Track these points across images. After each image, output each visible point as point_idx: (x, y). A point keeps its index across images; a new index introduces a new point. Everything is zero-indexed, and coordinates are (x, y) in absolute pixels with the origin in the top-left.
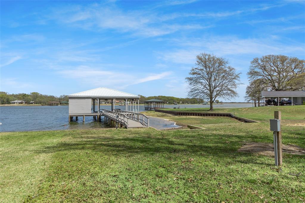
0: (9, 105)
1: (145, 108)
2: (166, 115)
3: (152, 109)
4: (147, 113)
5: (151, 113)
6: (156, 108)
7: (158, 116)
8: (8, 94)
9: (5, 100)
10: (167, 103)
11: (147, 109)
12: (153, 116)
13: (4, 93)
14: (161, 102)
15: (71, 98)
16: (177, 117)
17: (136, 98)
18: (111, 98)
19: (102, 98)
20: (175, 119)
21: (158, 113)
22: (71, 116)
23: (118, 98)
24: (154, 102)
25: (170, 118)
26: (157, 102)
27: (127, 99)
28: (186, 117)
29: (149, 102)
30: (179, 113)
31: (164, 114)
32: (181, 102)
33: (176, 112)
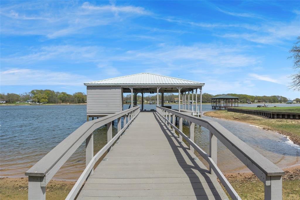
0: (83, 104)
1: (212, 106)
2: (249, 117)
4: (215, 113)
5: (221, 113)
6: (227, 107)
8: (84, 94)
9: (81, 100)
11: (214, 108)
12: (226, 118)
13: (81, 93)
14: (235, 99)
15: (90, 87)
16: (275, 122)
17: (196, 87)
18: (153, 87)
19: (137, 87)
20: (276, 127)
21: (233, 113)
22: (90, 116)
23: (164, 87)
24: (224, 99)
25: (261, 124)
26: (229, 99)
27: (181, 89)
28: (297, 123)
29: (217, 99)
30: (277, 114)
31: (245, 115)
32: (257, 101)
33: (271, 113)
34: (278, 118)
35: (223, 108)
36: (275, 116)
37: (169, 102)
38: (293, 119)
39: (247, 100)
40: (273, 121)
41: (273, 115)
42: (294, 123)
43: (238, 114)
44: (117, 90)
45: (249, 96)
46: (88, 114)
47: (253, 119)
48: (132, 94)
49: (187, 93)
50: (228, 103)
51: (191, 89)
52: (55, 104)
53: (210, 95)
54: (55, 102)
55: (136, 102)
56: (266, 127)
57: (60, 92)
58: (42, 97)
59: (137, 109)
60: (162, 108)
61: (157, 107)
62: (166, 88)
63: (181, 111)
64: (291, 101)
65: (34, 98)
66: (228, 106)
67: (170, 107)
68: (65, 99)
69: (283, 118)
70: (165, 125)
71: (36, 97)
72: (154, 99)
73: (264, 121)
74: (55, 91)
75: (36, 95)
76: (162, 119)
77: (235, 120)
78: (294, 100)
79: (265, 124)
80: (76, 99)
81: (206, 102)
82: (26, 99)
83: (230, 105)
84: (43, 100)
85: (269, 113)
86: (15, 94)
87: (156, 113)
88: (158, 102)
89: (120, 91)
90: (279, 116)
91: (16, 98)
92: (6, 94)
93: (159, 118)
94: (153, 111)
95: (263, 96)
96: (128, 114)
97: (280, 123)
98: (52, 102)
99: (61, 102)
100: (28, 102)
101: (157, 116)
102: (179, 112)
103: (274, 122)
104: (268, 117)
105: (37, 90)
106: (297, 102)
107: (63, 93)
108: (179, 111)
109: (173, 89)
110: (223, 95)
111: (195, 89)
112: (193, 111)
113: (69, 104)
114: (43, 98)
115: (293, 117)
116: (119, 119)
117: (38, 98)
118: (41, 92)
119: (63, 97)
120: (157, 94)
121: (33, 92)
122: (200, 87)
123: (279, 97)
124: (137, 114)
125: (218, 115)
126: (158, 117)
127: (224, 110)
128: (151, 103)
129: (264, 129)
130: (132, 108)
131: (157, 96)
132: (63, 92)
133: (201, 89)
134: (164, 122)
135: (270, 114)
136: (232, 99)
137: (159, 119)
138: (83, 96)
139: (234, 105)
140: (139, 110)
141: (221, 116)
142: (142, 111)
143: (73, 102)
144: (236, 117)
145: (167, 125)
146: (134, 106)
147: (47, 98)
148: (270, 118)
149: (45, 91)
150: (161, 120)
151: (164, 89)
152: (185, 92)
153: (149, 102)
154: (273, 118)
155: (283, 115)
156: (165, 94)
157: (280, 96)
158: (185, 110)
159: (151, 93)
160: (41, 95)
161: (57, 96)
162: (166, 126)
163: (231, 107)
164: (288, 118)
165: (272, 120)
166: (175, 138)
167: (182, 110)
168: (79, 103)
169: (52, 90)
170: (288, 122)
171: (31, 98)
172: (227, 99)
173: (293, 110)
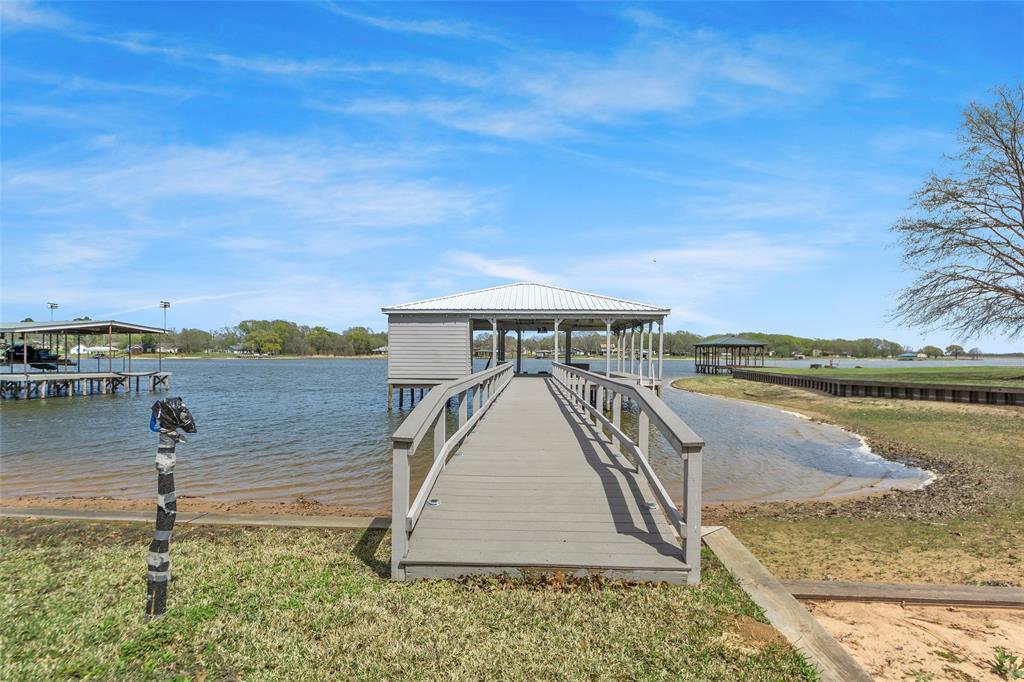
0: (369, 357)
1: (697, 365)
2: (783, 392)
3: (719, 371)
4: (701, 381)
5: (717, 381)
6: (735, 366)
7: (749, 396)
9: (362, 346)
10: (768, 354)
11: (701, 370)
12: (726, 393)
14: (756, 346)
15: (395, 317)
16: (845, 405)
17: (649, 318)
18: (545, 317)
19: (507, 317)
20: (844, 416)
21: (745, 383)
22: (394, 385)
23: (571, 317)
24: (727, 347)
25: (811, 409)
26: (740, 347)
27: (613, 322)
28: (898, 407)
29: (709, 346)
30: (853, 386)
31: (775, 387)
32: (819, 352)
33: (838, 383)
34: (854, 395)
35: (725, 371)
36: (848, 391)
37: (585, 354)
38: (892, 397)
39: (792, 350)
40: (842, 403)
41: (843, 387)
42: (891, 406)
43: (757, 385)
44: (458, 324)
45: (798, 339)
46: (390, 381)
47: (792, 398)
48: (494, 333)
49: (629, 331)
50: (738, 358)
51: (637, 322)
52: (299, 357)
53: (693, 336)
54: (298, 352)
55: (503, 354)
56: (819, 415)
57: (312, 325)
58: (268, 337)
59: (507, 369)
60: (564, 368)
61: (554, 364)
62: (577, 320)
63: (611, 376)
64: (911, 352)
65: (247, 341)
66: (737, 363)
67: (586, 367)
68: (322, 342)
69: (866, 395)
70: (570, 404)
71: (252, 338)
72: (547, 346)
73: (818, 403)
74: (298, 325)
75: (253, 334)
76: (564, 393)
77: (748, 399)
78: (920, 352)
79: (819, 409)
80: (350, 344)
81: (683, 355)
82: (227, 343)
83: (743, 363)
84: (269, 345)
85: (833, 382)
86: (200, 332)
87: (553, 379)
88: (556, 354)
89: (466, 325)
90: (858, 390)
91: (203, 342)
92: (179, 331)
93: (559, 390)
94: (544, 374)
95: (836, 338)
96: (485, 382)
97: (857, 407)
98: (291, 352)
99: (314, 350)
100: (233, 350)
101: (553, 386)
102: (608, 378)
103: (842, 405)
104: (830, 392)
105: (253, 322)
106: (929, 355)
107: (317, 328)
108: (608, 375)
109: (596, 322)
110: (727, 335)
111: (647, 321)
112: (641, 377)
113: (332, 356)
114: (270, 341)
115: (892, 392)
116: (462, 395)
117: (256, 342)
118: (265, 325)
119: (319, 338)
120: (554, 334)
121: (243, 326)
122: (660, 318)
123: (879, 341)
124: (507, 381)
125: (708, 387)
126: (555, 389)
127: (726, 375)
128: (539, 355)
129: (813, 420)
130: (494, 369)
131: (554, 337)
132: (320, 326)
133: (660, 322)
134: (569, 398)
135: (836, 385)
136: (747, 347)
137: (557, 393)
138: (368, 336)
139: (752, 363)
140: (511, 373)
141: (714, 390)
142: (517, 374)
143: (343, 349)
144: (752, 393)
145: (574, 403)
146: (498, 364)
147: (279, 340)
148: (835, 394)
149: (274, 322)
150: (562, 394)
151: (573, 322)
152: (624, 329)
153: (534, 353)
154: (843, 395)
155: (866, 387)
156: (575, 334)
157: (882, 339)
158: (624, 374)
159: (539, 331)
160: (265, 333)
161: (303, 336)
162: (572, 407)
163: (746, 367)
164: (879, 396)
165: (841, 400)
166: (602, 444)
167: (614, 373)
168: (357, 354)
169: (290, 320)
170: (878, 405)
171: (239, 340)
172: (734, 347)
173: (896, 376)
